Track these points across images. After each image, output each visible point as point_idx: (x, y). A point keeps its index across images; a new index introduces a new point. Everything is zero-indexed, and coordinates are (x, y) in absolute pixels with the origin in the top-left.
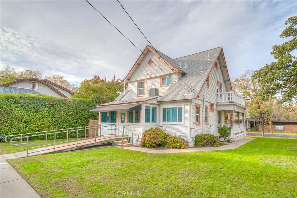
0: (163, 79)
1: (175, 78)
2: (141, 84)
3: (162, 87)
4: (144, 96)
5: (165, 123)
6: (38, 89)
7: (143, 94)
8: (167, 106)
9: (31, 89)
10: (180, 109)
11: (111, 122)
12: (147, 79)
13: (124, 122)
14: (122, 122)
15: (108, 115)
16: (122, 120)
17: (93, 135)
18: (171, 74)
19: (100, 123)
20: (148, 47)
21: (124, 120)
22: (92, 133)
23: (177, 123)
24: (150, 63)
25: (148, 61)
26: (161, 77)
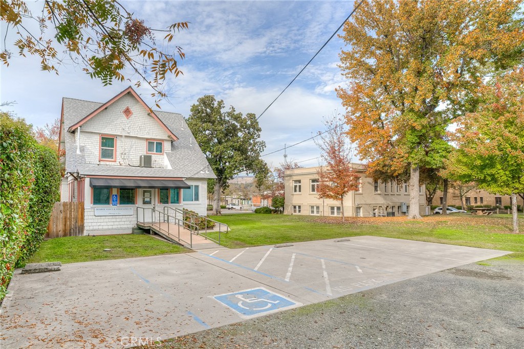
0: (148, 143)
1: (167, 147)
2: (108, 142)
3: (151, 154)
4: (115, 161)
7: (113, 158)
10: (197, 187)
11: (120, 204)
12: (126, 136)
13: (149, 203)
14: (145, 203)
15: (115, 192)
16: (146, 200)
17: (65, 231)
18: (163, 140)
19: (92, 205)
20: (130, 90)
21: (148, 200)
22: (61, 227)
23: (194, 202)
24: (127, 112)
25: (124, 108)
26: (147, 139)
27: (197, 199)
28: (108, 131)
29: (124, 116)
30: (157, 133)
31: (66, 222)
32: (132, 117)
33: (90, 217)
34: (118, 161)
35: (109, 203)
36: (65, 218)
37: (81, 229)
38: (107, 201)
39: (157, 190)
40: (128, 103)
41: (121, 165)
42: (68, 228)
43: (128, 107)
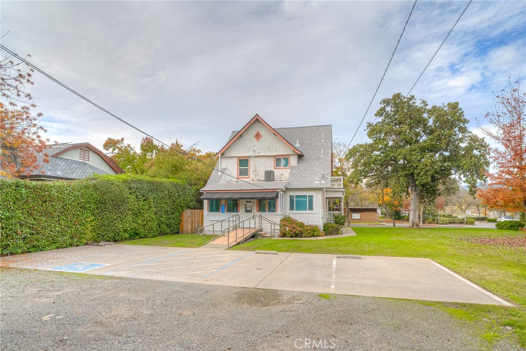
0: (277, 159)
1: (293, 161)
2: (243, 162)
3: (276, 169)
4: (249, 178)
5: (292, 212)
6: (89, 161)
7: (247, 175)
8: (295, 194)
9: (81, 161)
10: (311, 197)
11: (227, 212)
12: (255, 156)
13: (250, 211)
14: (247, 211)
15: (223, 202)
16: (248, 209)
17: (192, 230)
18: (289, 155)
19: (208, 213)
20: (257, 117)
21: (249, 209)
22: (189, 227)
23: (308, 211)
24: (258, 136)
25: (255, 133)
26: (275, 156)
27: (311, 208)
28: (243, 154)
29: (255, 139)
30: (282, 150)
31: (192, 224)
32: (262, 139)
33: (207, 221)
34: (251, 177)
35: (219, 211)
36: (192, 221)
37: (202, 231)
38: (217, 210)
39: (256, 200)
40: (258, 128)
41: (253, 180)
42: (194, 228)
43: (258, 132)
